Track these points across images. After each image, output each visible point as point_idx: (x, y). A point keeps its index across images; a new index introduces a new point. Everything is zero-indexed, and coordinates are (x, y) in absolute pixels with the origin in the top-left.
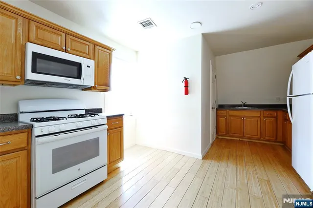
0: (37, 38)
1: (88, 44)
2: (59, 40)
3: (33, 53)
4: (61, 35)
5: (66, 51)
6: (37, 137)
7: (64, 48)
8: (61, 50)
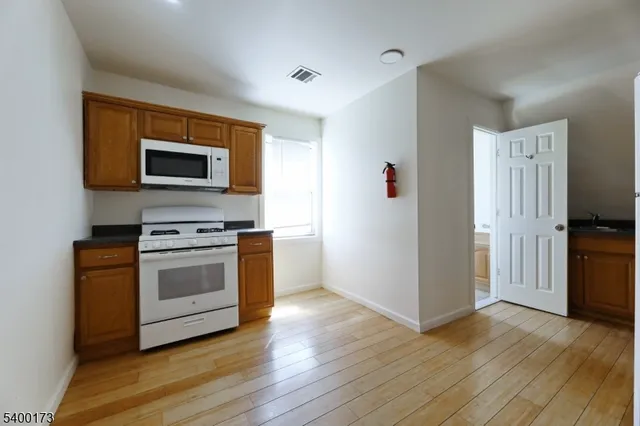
0: (153, 131)
1: (220, 125)
2: (178, 127)
3: (147, 151)
4: (181, 121)
5: (188, 142)
6: (143, 252)
7: (185, 138)
8: (182, 142)
